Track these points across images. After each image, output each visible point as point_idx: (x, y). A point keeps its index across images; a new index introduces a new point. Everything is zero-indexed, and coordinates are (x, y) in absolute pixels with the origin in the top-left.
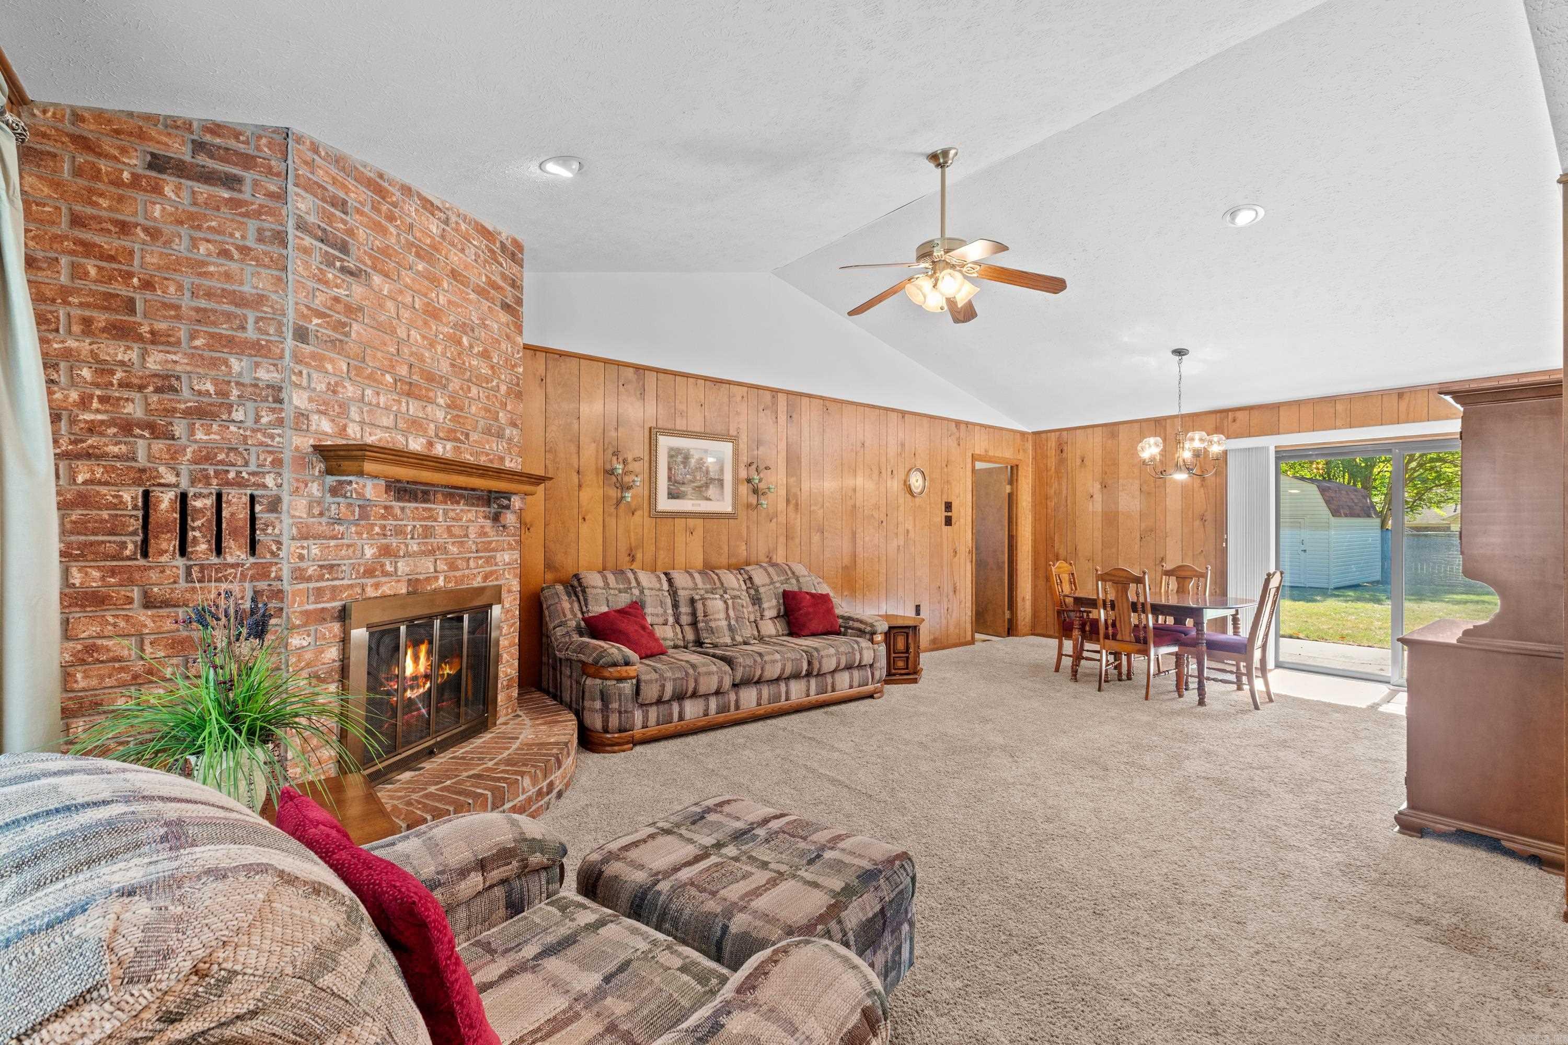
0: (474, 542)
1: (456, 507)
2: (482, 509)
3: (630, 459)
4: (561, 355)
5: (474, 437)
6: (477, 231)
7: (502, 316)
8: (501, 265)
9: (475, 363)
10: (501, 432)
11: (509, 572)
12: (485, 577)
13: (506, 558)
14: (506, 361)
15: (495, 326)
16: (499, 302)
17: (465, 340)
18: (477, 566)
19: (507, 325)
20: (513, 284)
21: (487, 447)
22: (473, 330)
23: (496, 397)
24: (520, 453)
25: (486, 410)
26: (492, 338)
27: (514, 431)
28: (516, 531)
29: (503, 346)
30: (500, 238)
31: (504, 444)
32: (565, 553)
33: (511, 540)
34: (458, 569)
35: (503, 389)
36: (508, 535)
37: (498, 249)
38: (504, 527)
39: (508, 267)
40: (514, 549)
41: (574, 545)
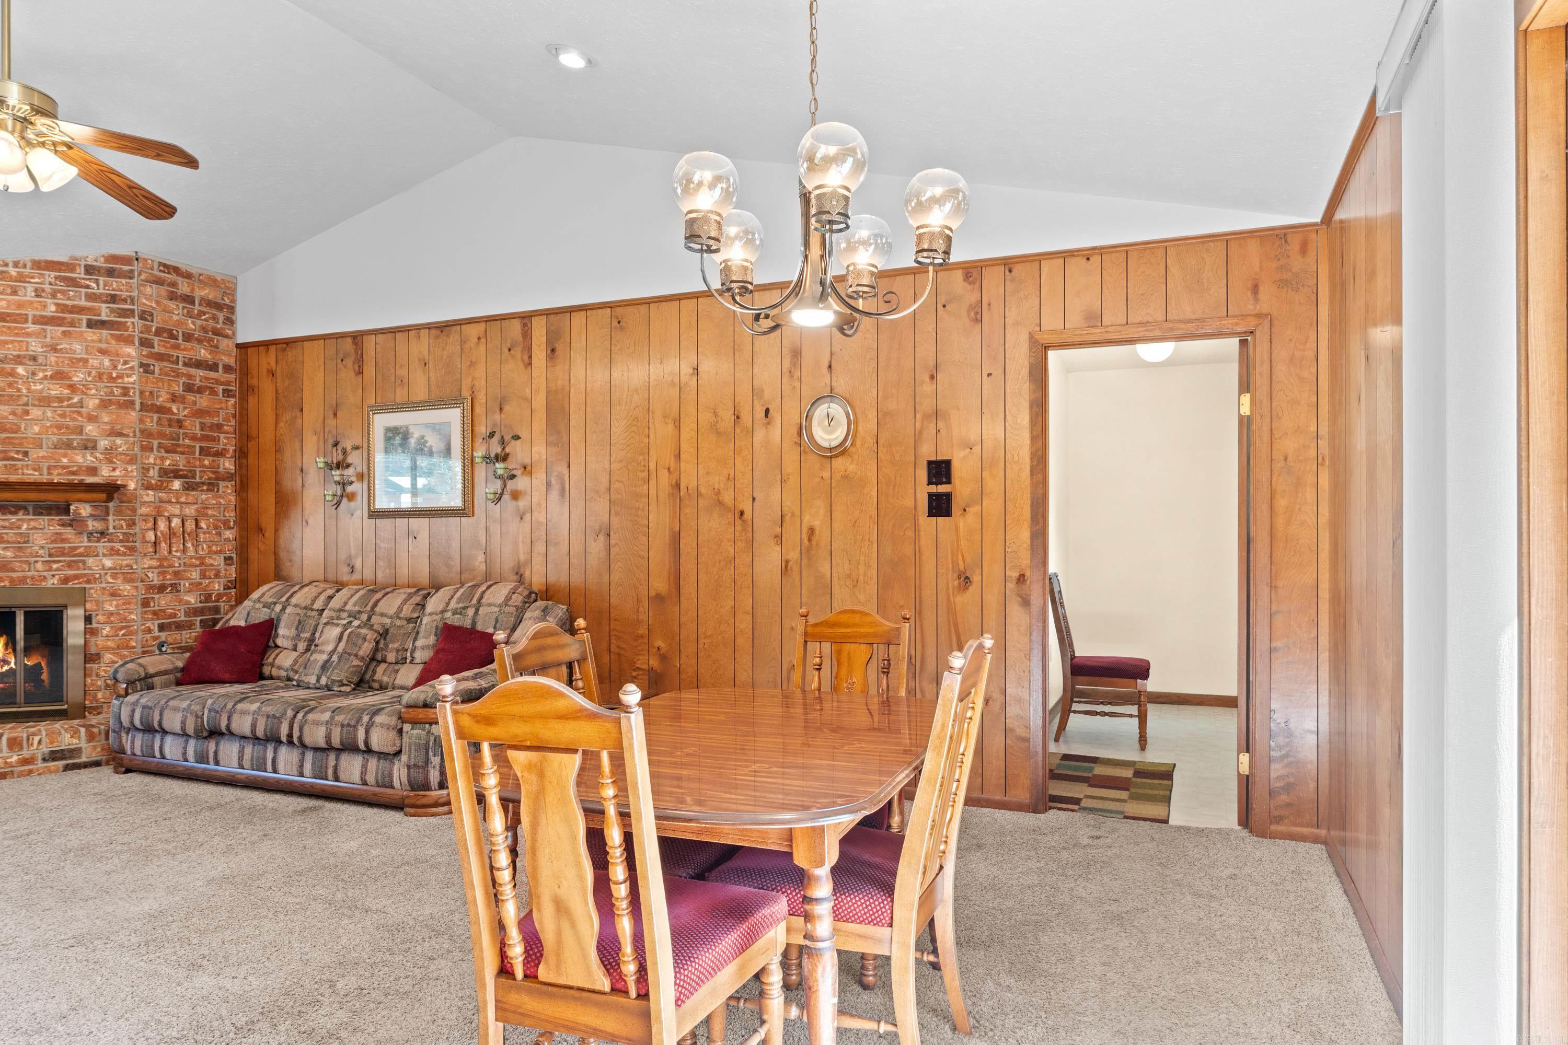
0: (43, 548)
1: (9, 517)
2: (57, 518)
3: (349, 447)
4: (287, 344)
5: (37, 453)
6: (39, 268)
7: (92, 335)
8: (88, 287)
9: (39, 387)
10: (90, 445)
11: (114, 576)
12: (66, 580)
13: (108, 563)
14: (100, 376)
15: (77, 347)
16: (84, 323)
17: (20, 370)
18: (50, 570)
19: (100, 341)
20: (113, 299)
21: (65, 460)
22: (34, 359)
23: (79, 413)
24: (132, 460)
25: (59, 427)
26: (71, 359)
27: (119, 441)
28: (127, 538)
29: (94, 362)
30: (83, 263)
31: (98, 455)
32: (291, 561)
33: (117, 546)
34: (14, 571)
35: (92, 403)
36: (110, 541)
37: (80, 274)
38: (102, 533)
39: (101, 285)
40: (125, 554)
41: (298, 552)
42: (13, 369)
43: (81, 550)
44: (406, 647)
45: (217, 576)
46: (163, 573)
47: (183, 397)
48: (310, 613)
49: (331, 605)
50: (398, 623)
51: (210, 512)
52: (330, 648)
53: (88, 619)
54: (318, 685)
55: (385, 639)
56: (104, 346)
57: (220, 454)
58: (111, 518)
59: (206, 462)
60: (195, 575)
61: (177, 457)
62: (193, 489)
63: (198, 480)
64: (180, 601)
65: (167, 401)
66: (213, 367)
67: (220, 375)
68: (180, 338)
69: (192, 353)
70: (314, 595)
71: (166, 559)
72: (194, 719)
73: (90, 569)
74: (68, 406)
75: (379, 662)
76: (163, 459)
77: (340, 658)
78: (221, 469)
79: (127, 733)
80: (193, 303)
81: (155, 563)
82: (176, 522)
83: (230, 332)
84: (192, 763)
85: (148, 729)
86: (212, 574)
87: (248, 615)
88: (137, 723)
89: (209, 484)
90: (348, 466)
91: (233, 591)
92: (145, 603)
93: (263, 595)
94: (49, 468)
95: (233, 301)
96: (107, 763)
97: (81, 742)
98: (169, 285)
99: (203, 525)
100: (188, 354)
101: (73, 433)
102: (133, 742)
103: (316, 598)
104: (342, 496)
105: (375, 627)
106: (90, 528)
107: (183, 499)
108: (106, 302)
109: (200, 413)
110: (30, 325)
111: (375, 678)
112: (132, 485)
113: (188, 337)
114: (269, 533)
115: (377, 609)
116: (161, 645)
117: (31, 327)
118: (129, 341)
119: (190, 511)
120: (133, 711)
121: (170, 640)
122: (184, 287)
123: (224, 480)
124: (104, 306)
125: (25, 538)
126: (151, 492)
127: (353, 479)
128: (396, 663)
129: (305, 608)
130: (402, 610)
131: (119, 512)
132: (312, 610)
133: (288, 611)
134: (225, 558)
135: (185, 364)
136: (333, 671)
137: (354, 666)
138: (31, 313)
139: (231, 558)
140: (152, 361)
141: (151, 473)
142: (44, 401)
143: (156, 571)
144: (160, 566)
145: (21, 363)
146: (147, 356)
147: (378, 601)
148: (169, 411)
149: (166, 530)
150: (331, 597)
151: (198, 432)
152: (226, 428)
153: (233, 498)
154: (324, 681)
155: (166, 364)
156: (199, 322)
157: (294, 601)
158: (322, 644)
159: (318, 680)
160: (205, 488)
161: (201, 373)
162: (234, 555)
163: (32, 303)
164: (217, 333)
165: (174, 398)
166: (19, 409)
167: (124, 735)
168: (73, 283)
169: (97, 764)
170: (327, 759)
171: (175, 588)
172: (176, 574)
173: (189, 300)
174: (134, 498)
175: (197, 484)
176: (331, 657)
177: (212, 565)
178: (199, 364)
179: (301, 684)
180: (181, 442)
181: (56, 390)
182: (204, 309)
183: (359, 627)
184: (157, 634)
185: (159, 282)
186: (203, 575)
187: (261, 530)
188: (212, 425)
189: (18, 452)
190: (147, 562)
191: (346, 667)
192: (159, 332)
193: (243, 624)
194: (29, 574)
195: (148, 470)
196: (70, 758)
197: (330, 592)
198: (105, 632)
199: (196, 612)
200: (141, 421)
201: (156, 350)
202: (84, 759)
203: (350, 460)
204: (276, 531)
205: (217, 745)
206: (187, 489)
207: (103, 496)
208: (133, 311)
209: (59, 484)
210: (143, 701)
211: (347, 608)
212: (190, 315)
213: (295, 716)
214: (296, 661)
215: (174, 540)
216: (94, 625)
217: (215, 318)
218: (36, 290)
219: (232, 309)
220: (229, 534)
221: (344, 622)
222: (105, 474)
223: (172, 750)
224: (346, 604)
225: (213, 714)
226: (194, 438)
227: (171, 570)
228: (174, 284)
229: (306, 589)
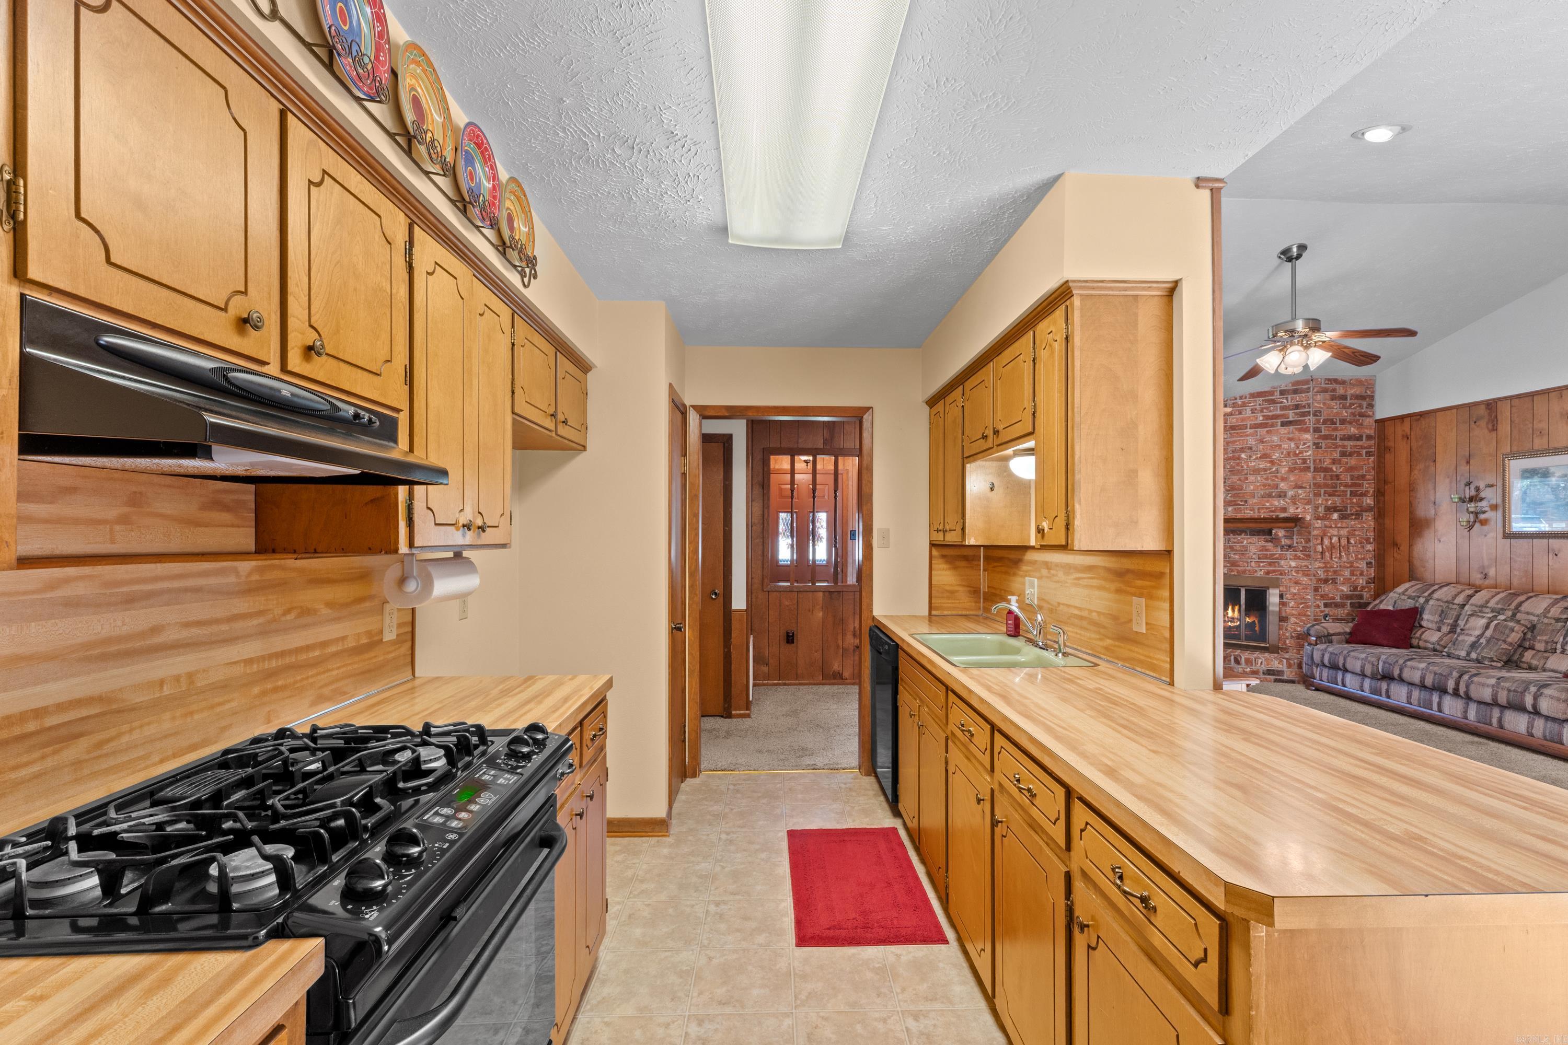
2: (1264, 537)
3: (1482, 486)
4: (1421, 415)
5: (1252, 501)
6: (1254, 397)
7: (1283, 430)
8: (1282, 402)
9: (1253, 464)
10: (1282, 494)
11: (1297, 572)
12: (1268, 573)
13: (1293, 564)
14: (1289, 454)
15: (1275, 439)
16: (1279, 424)
17: (1243, 456)
18: (1259, 567)
19: (1289, 433)
20: (1297, 407)
21: (1268, 504)
22: (1251, 448)
23: (1276, 477)
24: (1309, 503)
25: (1264, 486)
26: (1271, 446)
27: (1300, 491)
28: (1305, 549)
29: (1285, 446)
30: (1279, 389)
31: (1287, 500)
32: (1424, 567)
33: (1299, 554)
34: (1239, 566)
35: (1284, 470)
36: (1294, 551)
37: (1277, 395)
38: (1290, 546)
39: (1288, 401)
40: (1303, 559)
41: (1431, 562)
42: (1239, 456)
43: (1277, 556)
44: (1555, 640)
45: (1362, 574)
46: (1327, 571)
47: (1340, 460)
48: (1451, 606)
49: (1472, 601)
50: (1546, 621)
51: (1357, 533)
52: (1478, 633)
53: (1281, 596)
54: (1467, 658)
55: (1532, 632)
56: (1291, 436)
57: (1364, 494)
58: (1295, 537)
59: (1355, 501)
60: (1347, 573)
61: (1336, 499)
62: (1346, 518)
63: (1349, 512)
64: (1337, 589)
65: (1330, 464)
66: (1359, 438)
67: (1364, 442)
68: (1338, 423)
69: (1345, 431)
70: (1454, 593)
71: (1328, 563)
72: (1371, 666)
73: (1282, 567)
74: (1270, 473)
75: (1526, 649)
76: (1327, 500)
77: (1488, 641)
78: (1364, 504)
79: (1317, 667)
80: (1346, 399)
81: (1322, 565)
82: (1335, 540)
83: (1370, 413)
84: (1367, 694)
85: (1334, 667)
86: (1358, 573)
87: (1395, 602)
88: (1326, 661)
89: (1356, 515)
90: (1482, 499)
91: (1372, 585)
92: (1316, 589)
93: (1407, 590)
94: (1259, 509)
95: (1373, 392)
96: (1299, 683)
97: (1283, 667)
98: (1331, 392)
99: (1352, 541)
100: (1342, 433)
101: (1273, 488)
102: (1321, 673)
103: (1456, 596)
104: (1475, 522)
105: (1522, 622)
106: (1283, 543)
107: (1339, 525)
108: (1293, 409)
109: (1352, 469)
110: (1248, 430)
111: (1523, 660)
112: (1308, 518)
113: (1343, 422)
114: (1404, 547)
115: (1522, 608)
116: (1325, 616)
117: (1249, 431)
118: (1306, 430)
119: (1344, 532)
120: (1323, 655)
121: (1331, 613)
122: (1340, 390)
123: (1366, 511)
124: (1291, 412)
125: (1246, 548)
126: (1319, 521)
127: (1486, 509)
128: (1545, 652)
129: (1447, 602)
130: (1549, 612)
131: (1300, 534)
132: (1454, 604)
133: (1431, 602)
134: (1367, 563)
135: (1341, 439)
136: (1483, 649)
137: (1503, 649)
138: (1249, 423)
139: (1371, 563)
140: (1320, 441)
141: (1320, 510)
142: (1256, 471)
143: (1323, 570)
144: (1326, 567)
145: (1244, 452)
146: (1317, 438)
147: (1523, 602)
148: (1331, 470)
149: (1329, 544)
150: (1470, 597)
151: (1349, 481)
152: (1368, 477)
153: (1372, 523)
154: (1474, 655)
155: (1329, 441)
156: (1350, 411)
157: (1435, 596)
158: (1469, 629)
159: (1468, 654)
160: (1353, 517)
161: (1351, 443)
162: (1373, 561)
163: (1249, 417)
164: (1362, 415)
165: (1334, 462)
166: (1243, 477)
167: (1315, 668)
168: (1273, 402)
169: (1293, 682)
170: (1491, 712)
171: (1334, 581)
172: (1335, 572)
173: (1344, 397)
174: (1309, 525)
175: (1348, 515)
176: (1479, 640)
177: (1358, 567)
178: (1350, 438)
179: (1452, 655)
180: (1338, 489)
181: (1262, 465)
182: (1353, 402)
183: (1505, 620)
184: (1323, 609)
185: (1325, 391)
186: (1352, 574)
187: (1397, 545)
188: (1359, 476)
189: (1241, 501)
190: (1317, 564)
191: (1495, 648)
192: (1325, 422)
193: (1391, 608)
194: (1248, 568)
195: (1318, 508)
196: (1278, 675)
197: (1470, 592)
198: (1291, 605)
199: (1347, 597)
200: (1314, 478)
201: (1323, 433)
202: (1285, 677)
203: (1483, 495)
204: (1411, 546)
205: (1388, 685)
206: (1342, 519)
207: (1293, 525)
208: (1309, 412)
209: (1265, 518)
210: (1330, 649)
211: (1489, 605)
212: (1344, 407)
213: (1460, 677)
214: (1441, 639)
215: (1334, 551)
216: (1285, 600)
217: (1360, 406)
218: (1252, 410)
219: (1372, 397)
220: (1369, 547)
221: (1490, 615)
222: (1292, 511)
223: (1351, 684)
224: (1487, 602)
225: (1387, 665)
226: (1346, 486)
227: (1332, 570)
228: (1334, 390)
229: (1445, 589)
